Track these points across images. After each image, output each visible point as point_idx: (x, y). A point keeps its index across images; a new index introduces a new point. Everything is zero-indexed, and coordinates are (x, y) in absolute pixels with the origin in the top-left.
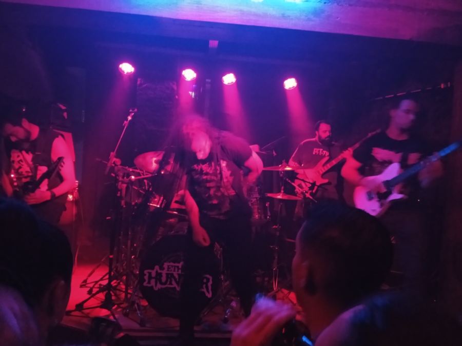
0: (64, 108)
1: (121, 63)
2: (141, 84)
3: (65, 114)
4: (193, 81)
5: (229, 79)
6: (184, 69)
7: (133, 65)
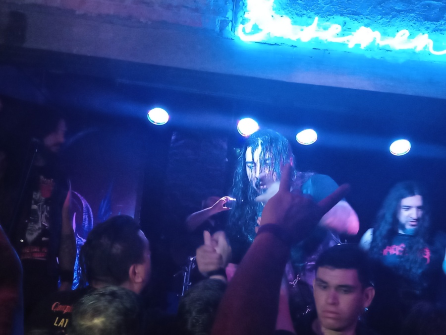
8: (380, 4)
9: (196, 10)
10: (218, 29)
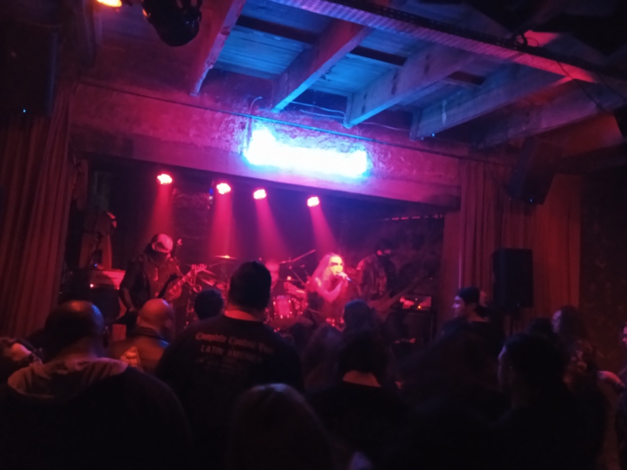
0: (113, 217)
1: (160, 174)
2: (176, 195)
3: (115, 224)
4: (227, 195)
5: (260, 194)
6: (219, 183)
7: (172, 176)
8: (320, 142)
9: (227, 141)
10: (239, 152)
